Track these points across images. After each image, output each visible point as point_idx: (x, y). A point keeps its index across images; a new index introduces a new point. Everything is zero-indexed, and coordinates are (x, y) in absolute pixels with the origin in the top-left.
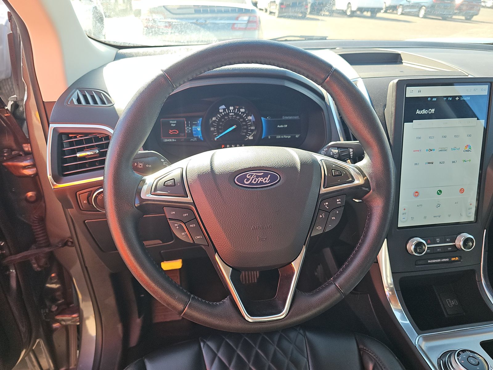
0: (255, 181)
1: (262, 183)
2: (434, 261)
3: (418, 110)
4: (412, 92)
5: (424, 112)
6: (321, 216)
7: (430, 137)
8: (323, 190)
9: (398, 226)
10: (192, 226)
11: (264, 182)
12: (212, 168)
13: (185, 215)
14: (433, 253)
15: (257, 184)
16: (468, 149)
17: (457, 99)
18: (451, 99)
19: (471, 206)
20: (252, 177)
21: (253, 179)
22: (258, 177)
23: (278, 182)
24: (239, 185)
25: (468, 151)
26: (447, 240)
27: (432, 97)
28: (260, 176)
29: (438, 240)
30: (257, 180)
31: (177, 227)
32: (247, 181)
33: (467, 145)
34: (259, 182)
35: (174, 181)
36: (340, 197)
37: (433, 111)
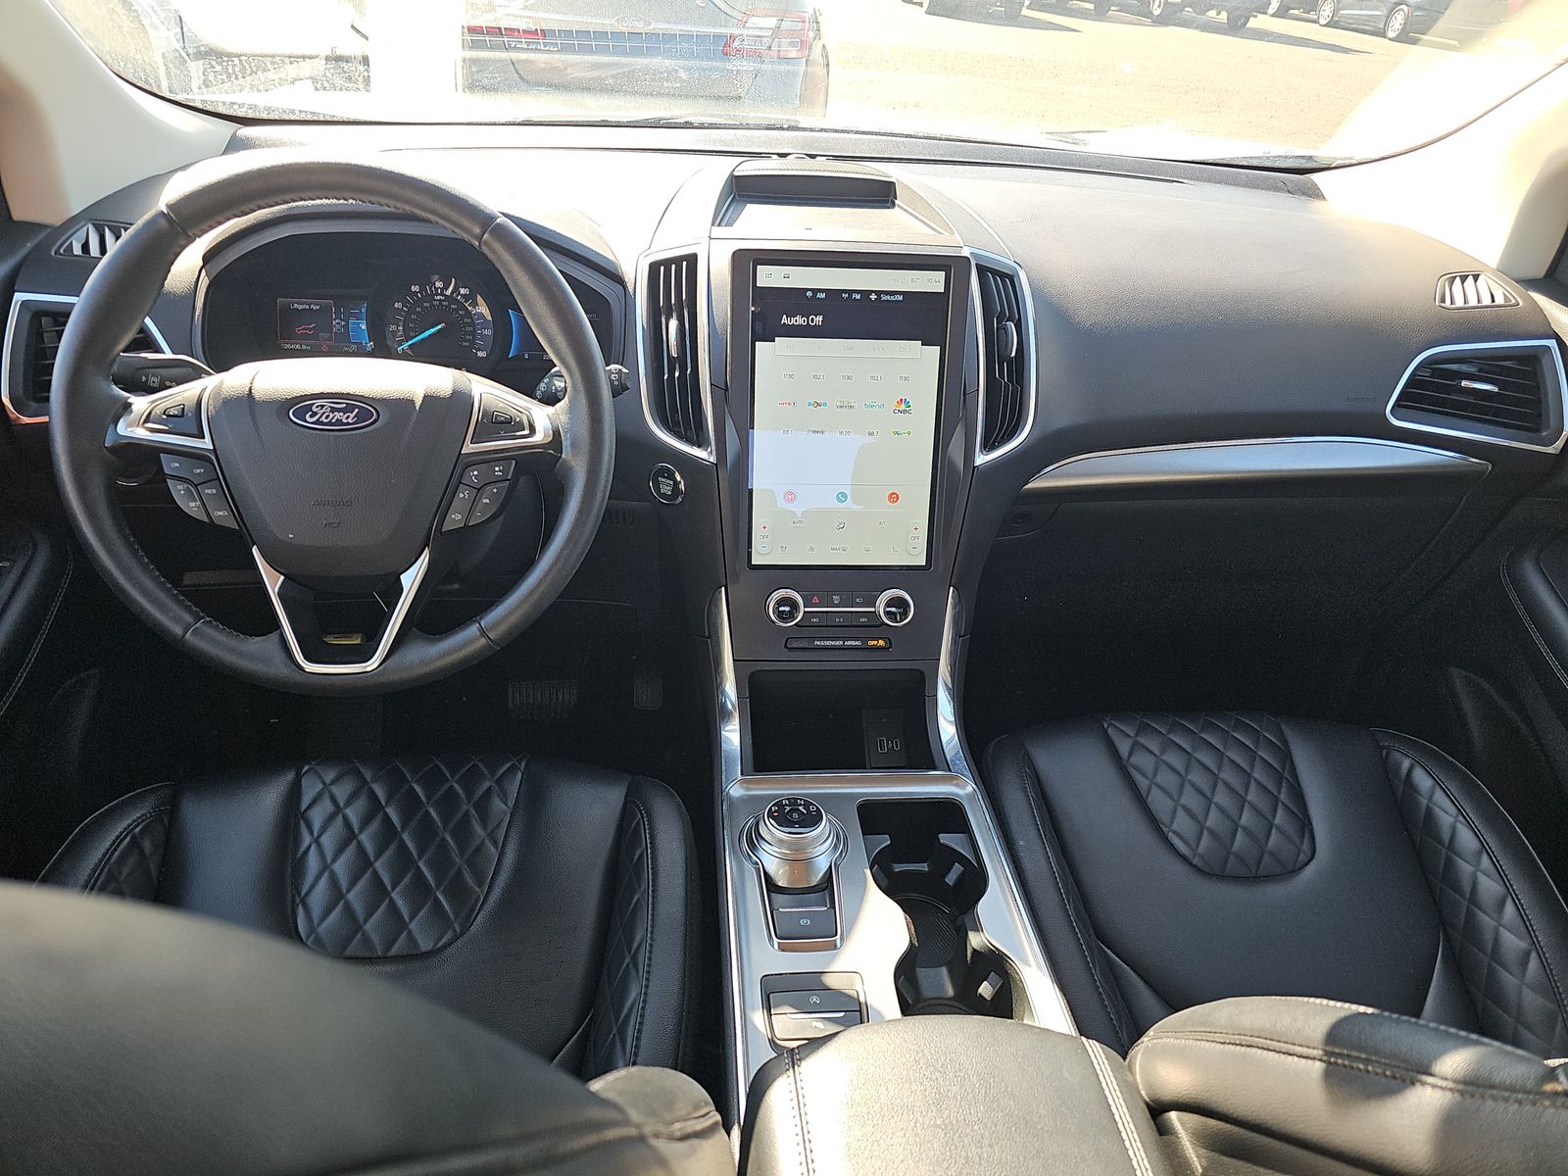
0: (327, 417)
1: (339, 422)
2: (828, 643)
3: (785, 316)
4: (770, 277)
5: (799, 320)
6: (461, 495)
7: (814, 377)
8: (469, 448)
9: (753, 563)
10: (209, 491)
11: (344, 421)
12: (250, 390)
13: (198, 471)
14: (826, 626)
15: (330, 423)
16: (903, 407)
17: (873, 297)
18: (858, 297)
19: (916, 533)
20: (323, 410)
21: (324, 413)
22: (333, 410)
23: (372, 424)
24: (296, 423)
25: (905, 411)
26: (858, 600)
27: (815, 291)
28: (339, 410)
29: (836, 599)
30: (331, 415)
31: (182, 492)
32: (311, 416)
33: (901, 400)
34: (333, 421)
35: (183, 409)
36: (501, 462)
37: (819, 319)
